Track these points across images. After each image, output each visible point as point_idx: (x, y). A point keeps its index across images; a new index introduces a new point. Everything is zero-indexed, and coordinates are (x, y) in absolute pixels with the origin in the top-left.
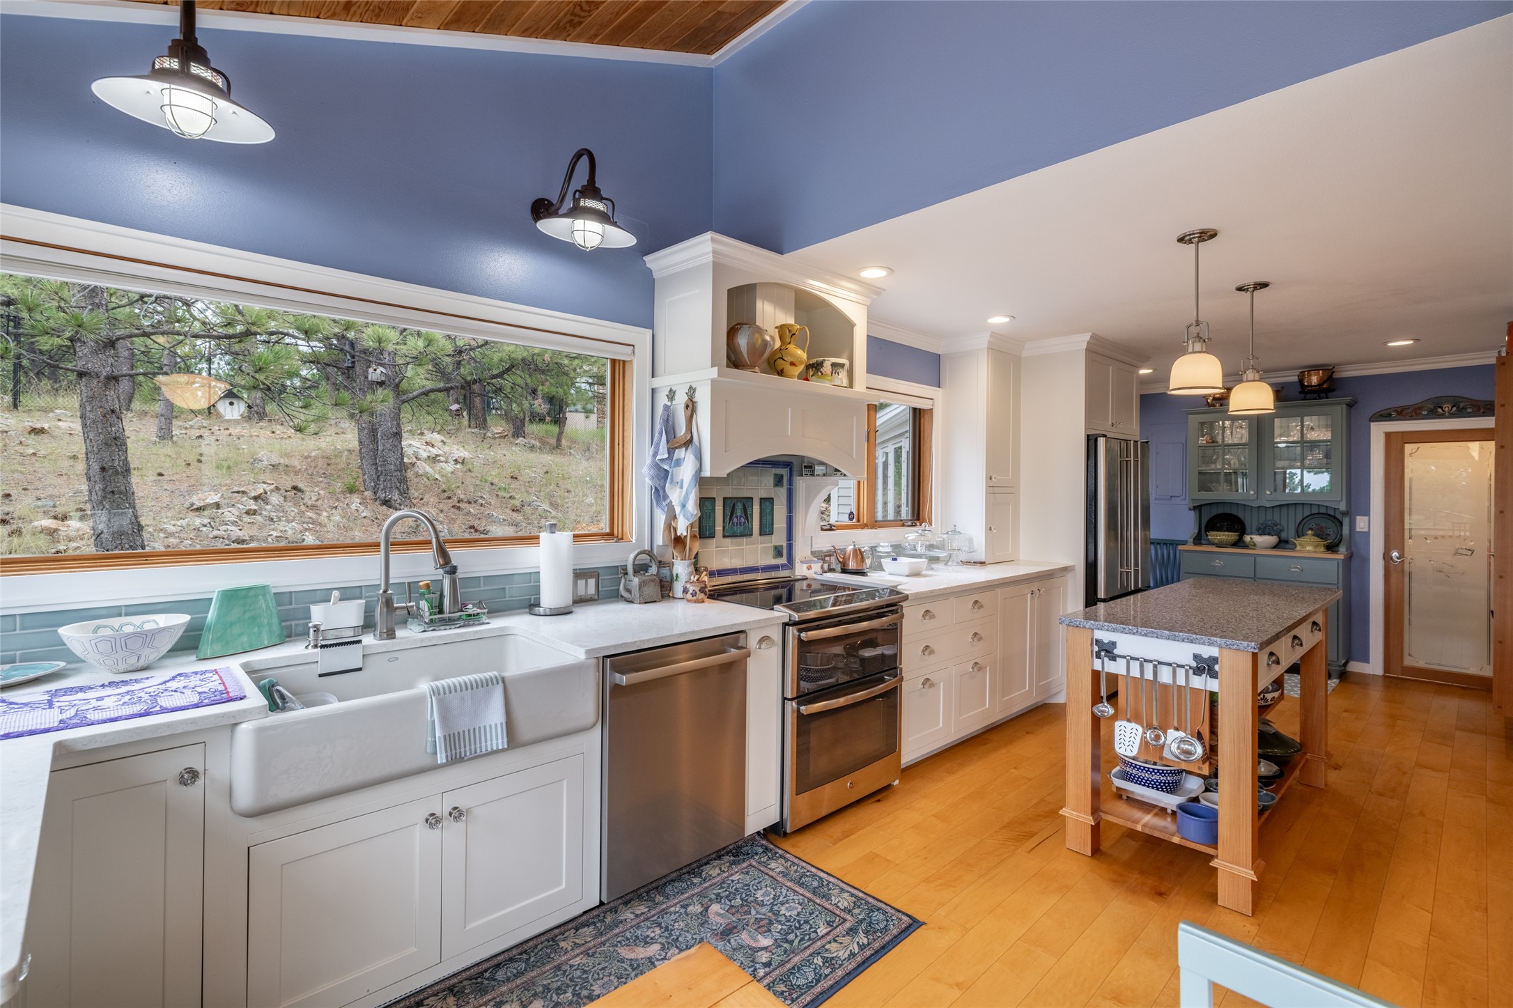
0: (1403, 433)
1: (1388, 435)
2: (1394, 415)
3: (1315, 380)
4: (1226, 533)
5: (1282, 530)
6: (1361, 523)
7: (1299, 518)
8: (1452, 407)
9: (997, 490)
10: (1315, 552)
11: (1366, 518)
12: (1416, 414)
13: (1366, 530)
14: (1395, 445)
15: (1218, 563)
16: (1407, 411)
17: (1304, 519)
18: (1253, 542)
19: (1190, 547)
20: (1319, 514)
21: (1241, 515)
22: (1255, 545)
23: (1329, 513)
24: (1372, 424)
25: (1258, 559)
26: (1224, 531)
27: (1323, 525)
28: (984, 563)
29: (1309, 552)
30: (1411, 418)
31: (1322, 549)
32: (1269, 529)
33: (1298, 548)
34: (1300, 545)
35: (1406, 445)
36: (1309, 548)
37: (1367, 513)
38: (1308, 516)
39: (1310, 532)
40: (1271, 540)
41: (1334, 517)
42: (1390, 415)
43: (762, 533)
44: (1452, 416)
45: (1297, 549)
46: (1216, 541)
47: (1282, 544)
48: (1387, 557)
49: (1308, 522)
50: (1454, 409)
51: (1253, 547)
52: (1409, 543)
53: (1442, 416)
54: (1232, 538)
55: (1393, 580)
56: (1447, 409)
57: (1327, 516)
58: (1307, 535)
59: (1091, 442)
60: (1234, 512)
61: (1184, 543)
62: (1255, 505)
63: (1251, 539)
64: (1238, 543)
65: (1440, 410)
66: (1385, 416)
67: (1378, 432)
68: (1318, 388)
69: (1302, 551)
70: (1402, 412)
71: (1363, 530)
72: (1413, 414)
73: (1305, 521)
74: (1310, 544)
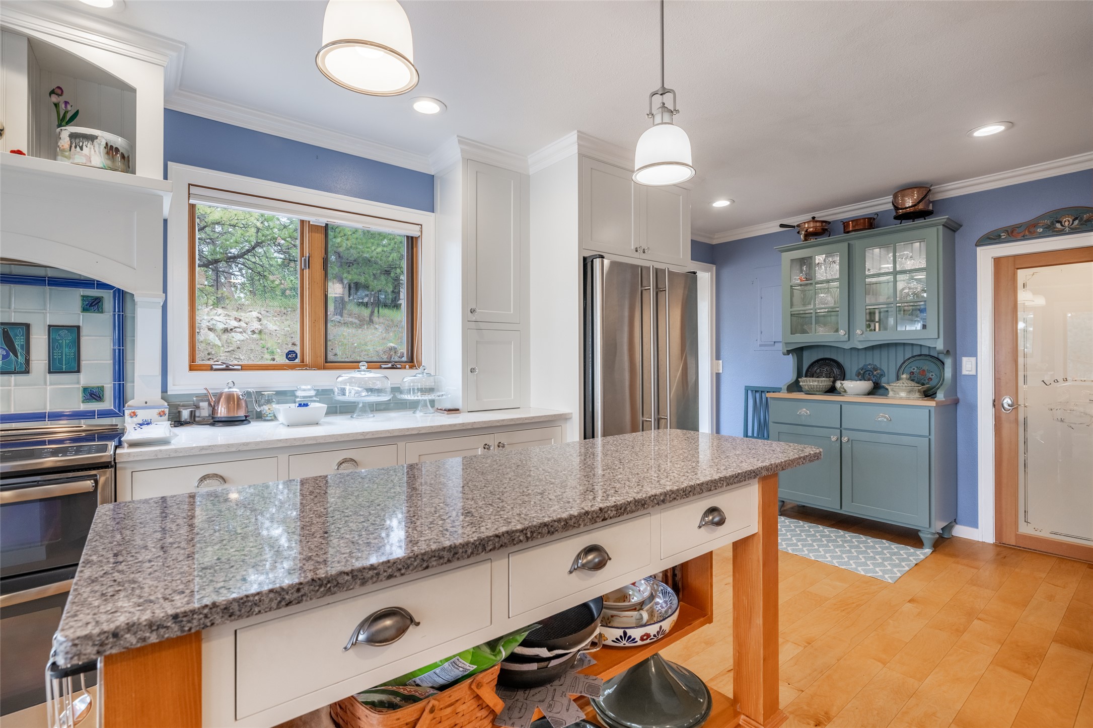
0: (1015, 257)
1: (997, 261)
2: (1003, 235)
3: (909, 202)
4: (819, 379)
5: (881, 375)
6: (967, 365)
7: (900, 361)
8: (1074, 220)
9: (482, 325)
10: (908, 399)
11: (974, 359)
12: (1029, 232)
13: (973, 373)
14: (1006, 272)
15: (804, 411)
16: (1018, 230)
17: (904, 362)
18: (844, 389)
19: (784, 395)
20: (920, 355)
22: (846, 392)
24: (979, 249)
25: (843, 406)
26: (824, 377)
27: (925, 368)
28: (458, 410)
29: (901, 398)
30: (1024, 238)
31: (917, 395)
32: (869, 374)
33: (891, 394)
34: (893, 390)
35: (1019, 270)
36: (903, 394)
37: (973, 353)
38: (911, 358)
39: (908, 377)
40: (866, 385)
41: (934, 358)
42: (1000, 236)
43: (54, 368)
44: (1074, 231)
45: (890, 395)
46: (807, 388)
47: (877, 389)
48: (996, 404)
49: (908, 366)
50: (1076, 222)
52: (1023, 388)
53: (1061, 233)
54: (826, 384)
55: (1005, 432)
56: (1067, 224)
57: (923, 358)
58: (904, 380)
59: (587, 265)
61: (777, 390)
62: (847, 346)
63: (845, 385)
64: (832, 390)
65: (1058, 225)
66: (993, 238)
67: (986, 256)
68: (912, 209)
69: (893, 398)
70: (1012, 232)
71: (971, 373)
72: (1027, 233)
73: (906, 364)
74: (903, 390)
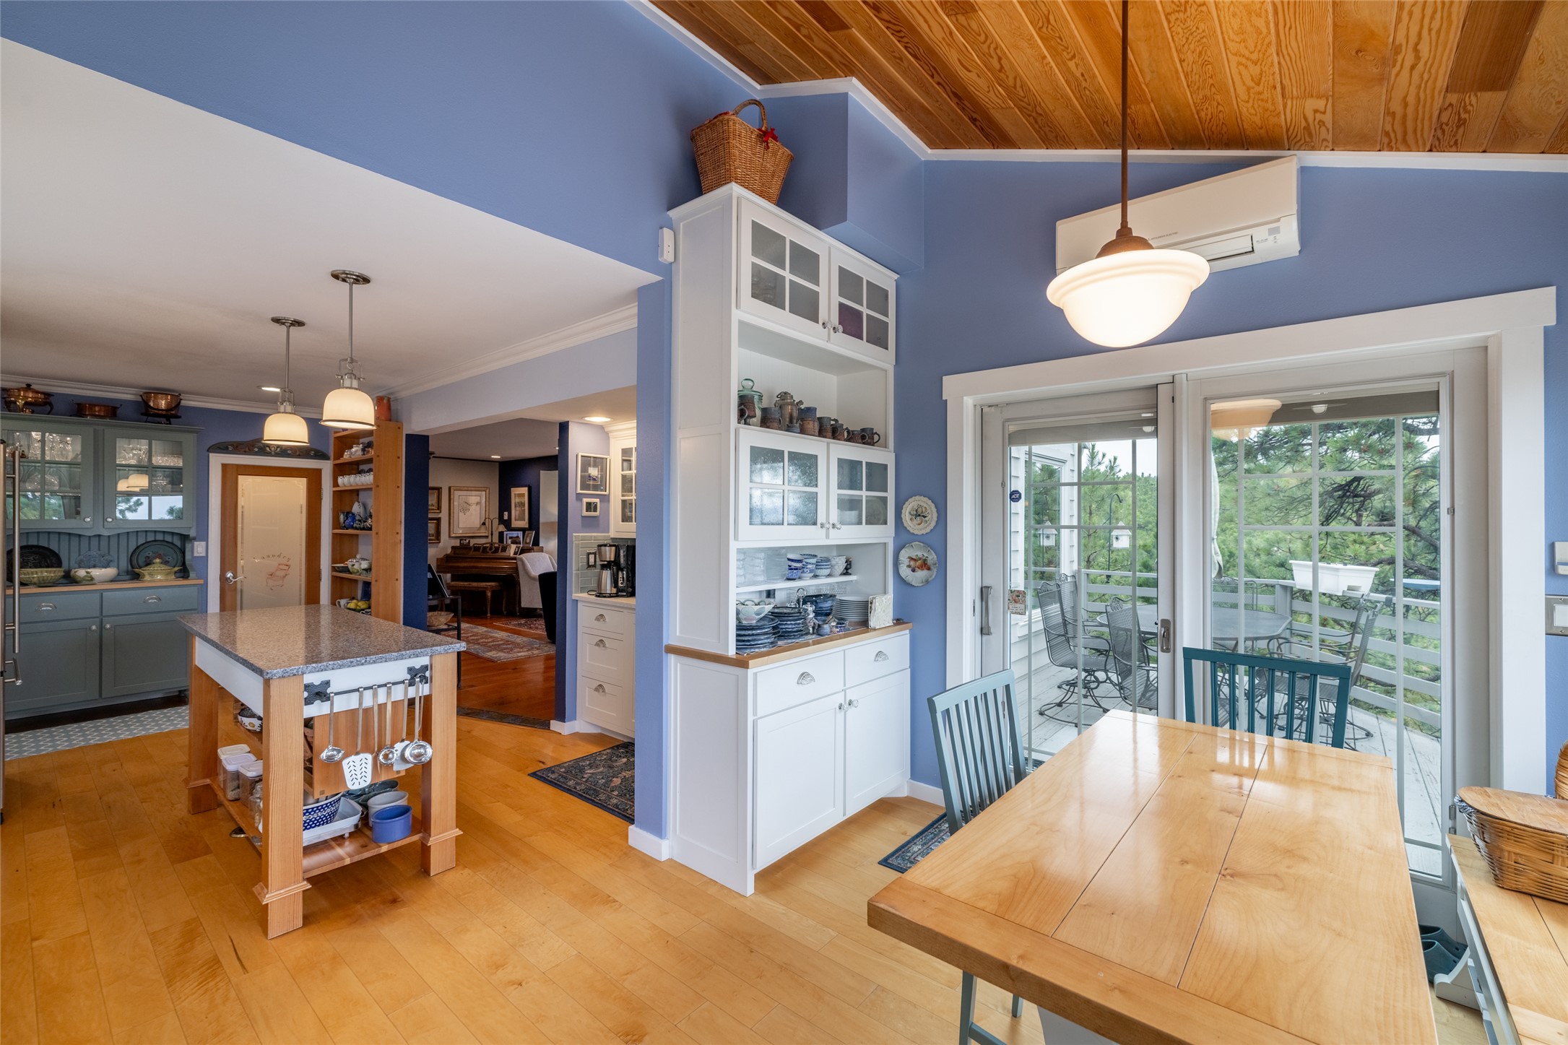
0: (238, 466)
1: (224, 466)
2: (230, 448)
3: (163, 404)
4: (45, 569)
5: (111, 561)
6: (199, 548)
7: (132, 546)
10: (167, 580)
11: (203, 543)
13: (204, 554)
14: (231, 475)
15: (46, 606)
16: (241, 446)
17: (138, 547)
18: (91, 577)
20: (155, 541)
21: (54, 547)
22: (92, 579)
23: (166, 539)
24: (211, 454)
25: (104, 594)
26: (31, 567)
27: (166, 553)
29: (160, 580)
30: (245, 453)
31: (173, 577)
32: (95, 561)
33: (147, 578)
34: (150, 574)
35: (239, 476)
36: (161, 577)
37: (204, 539)
38: (143, 544)
39: (158, 560)
40: (109, 572)
41: (172, 543)
42: (228, 448)
44: (276, 455)
45: (145, 579)
46: (35, 580)
48: (223, 579)
49: (146, 550)
50: (278, 449)
51: (87, 583)
52: (241, 563)
53: (268, 454)
54: (59, 574)
55: (228, 599)
56: (272, 449)
57: (165, 544)
58: (154, 563)
60: (43, 543)
62: (90, 533)
63: (87, 572)
64: (63, 580)
65: (267, 449)
66: (222, 448)
67: (216, 461)
68: (164, 413)
69: (150, 581)
70: (237, 447)
71: (201, 555)
72: (247, 450)
73: (140, 549)
74: (159, 573)
